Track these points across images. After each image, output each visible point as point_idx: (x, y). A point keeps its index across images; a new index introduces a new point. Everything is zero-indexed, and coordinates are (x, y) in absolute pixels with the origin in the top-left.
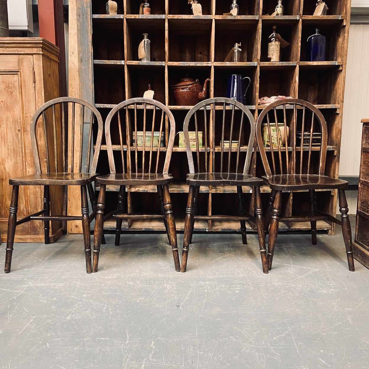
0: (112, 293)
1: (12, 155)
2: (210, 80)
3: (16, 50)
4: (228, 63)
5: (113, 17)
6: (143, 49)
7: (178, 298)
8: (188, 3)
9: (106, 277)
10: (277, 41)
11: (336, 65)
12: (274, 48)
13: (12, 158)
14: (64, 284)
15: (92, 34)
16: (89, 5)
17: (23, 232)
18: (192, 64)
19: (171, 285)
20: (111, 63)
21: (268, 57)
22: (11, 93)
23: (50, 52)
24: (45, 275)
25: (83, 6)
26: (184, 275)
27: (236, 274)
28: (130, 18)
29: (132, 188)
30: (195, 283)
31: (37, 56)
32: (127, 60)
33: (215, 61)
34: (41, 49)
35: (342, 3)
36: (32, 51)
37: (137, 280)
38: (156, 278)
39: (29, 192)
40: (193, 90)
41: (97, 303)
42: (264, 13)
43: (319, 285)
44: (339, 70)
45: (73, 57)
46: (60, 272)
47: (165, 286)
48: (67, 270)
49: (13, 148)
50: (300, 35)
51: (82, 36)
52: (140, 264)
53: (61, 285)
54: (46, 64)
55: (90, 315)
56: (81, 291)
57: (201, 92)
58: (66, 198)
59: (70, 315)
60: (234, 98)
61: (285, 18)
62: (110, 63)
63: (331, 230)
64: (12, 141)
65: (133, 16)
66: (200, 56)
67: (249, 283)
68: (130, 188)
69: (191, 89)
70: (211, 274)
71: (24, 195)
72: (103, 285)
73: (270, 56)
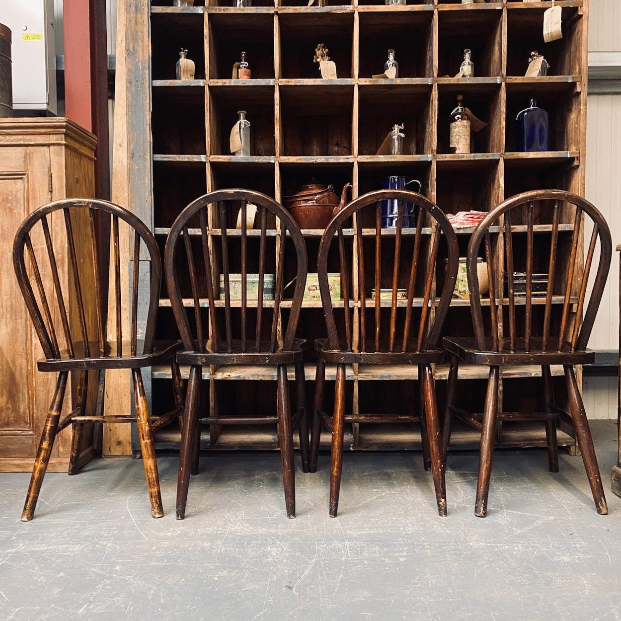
0: (168, 564)
1: (8, 316)
2: (351, 186)
3: (22, 139)
4: (382, 156)
5: (187, 84)
6: (238, 137)
7: (291, 572)
8: (314, 61)
9: (162, 534)
10: (465, 119)
11: (567, 157)
12: (461, 131)
13: (8, 321)
14: (83, 546)
15: (152, 112)
16: (147, 65)
17: (22, 453)
18: (321, 159)
19: (280, 549)
20: (183, 160)
21: (451, 146)
22: (11, 210)
23: (79, 141)
24: (52, 530)
25: (137, 67)
26: (304, 530)
27: (400, 527)
28: (215, 85)
29: (218, 372)
30: (324, 544)
31: (56, 147)
32: (211, 154)
33: (359, 154)
34: (63, 136)
35: (572, 57)
36: (48, 139)
37: (218, 539)
38: (252, 535)
39: (35, 382)
40: (323, 202)
41: (139, 582)
42: (441, 74)
43: (555, 547)
44: (573, 165)
45: (120, 152)
46: (79, 524)
47: (269, 550)
48: (93, 520)
49: (10, 303)
50: (504, 109)
51: (134, 115)
52: (226, 510)
53: (77, 548)
54: (72, 161)
55: (123, 606)
56: (112, 559)
57: (336, 206)
58: (101, 392)
59: (86, 605)
60: (394, 216)
61: (477, 81)
62: (181, 160)
63: (575, 446)
64: (9, 293)
65: (220, 82)
66: (336, 150)
67: (425, 543)
68: (214, 372)
69: (319, 201)
70: (355, 528)
71: (26, 387)
72: (154, 548)
73: (453, 144)
